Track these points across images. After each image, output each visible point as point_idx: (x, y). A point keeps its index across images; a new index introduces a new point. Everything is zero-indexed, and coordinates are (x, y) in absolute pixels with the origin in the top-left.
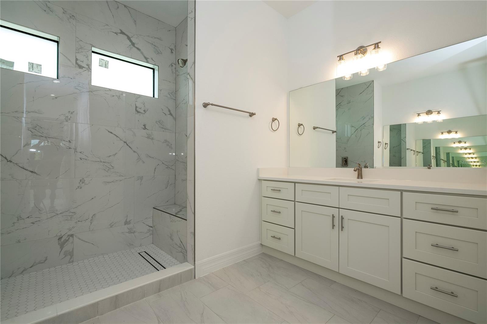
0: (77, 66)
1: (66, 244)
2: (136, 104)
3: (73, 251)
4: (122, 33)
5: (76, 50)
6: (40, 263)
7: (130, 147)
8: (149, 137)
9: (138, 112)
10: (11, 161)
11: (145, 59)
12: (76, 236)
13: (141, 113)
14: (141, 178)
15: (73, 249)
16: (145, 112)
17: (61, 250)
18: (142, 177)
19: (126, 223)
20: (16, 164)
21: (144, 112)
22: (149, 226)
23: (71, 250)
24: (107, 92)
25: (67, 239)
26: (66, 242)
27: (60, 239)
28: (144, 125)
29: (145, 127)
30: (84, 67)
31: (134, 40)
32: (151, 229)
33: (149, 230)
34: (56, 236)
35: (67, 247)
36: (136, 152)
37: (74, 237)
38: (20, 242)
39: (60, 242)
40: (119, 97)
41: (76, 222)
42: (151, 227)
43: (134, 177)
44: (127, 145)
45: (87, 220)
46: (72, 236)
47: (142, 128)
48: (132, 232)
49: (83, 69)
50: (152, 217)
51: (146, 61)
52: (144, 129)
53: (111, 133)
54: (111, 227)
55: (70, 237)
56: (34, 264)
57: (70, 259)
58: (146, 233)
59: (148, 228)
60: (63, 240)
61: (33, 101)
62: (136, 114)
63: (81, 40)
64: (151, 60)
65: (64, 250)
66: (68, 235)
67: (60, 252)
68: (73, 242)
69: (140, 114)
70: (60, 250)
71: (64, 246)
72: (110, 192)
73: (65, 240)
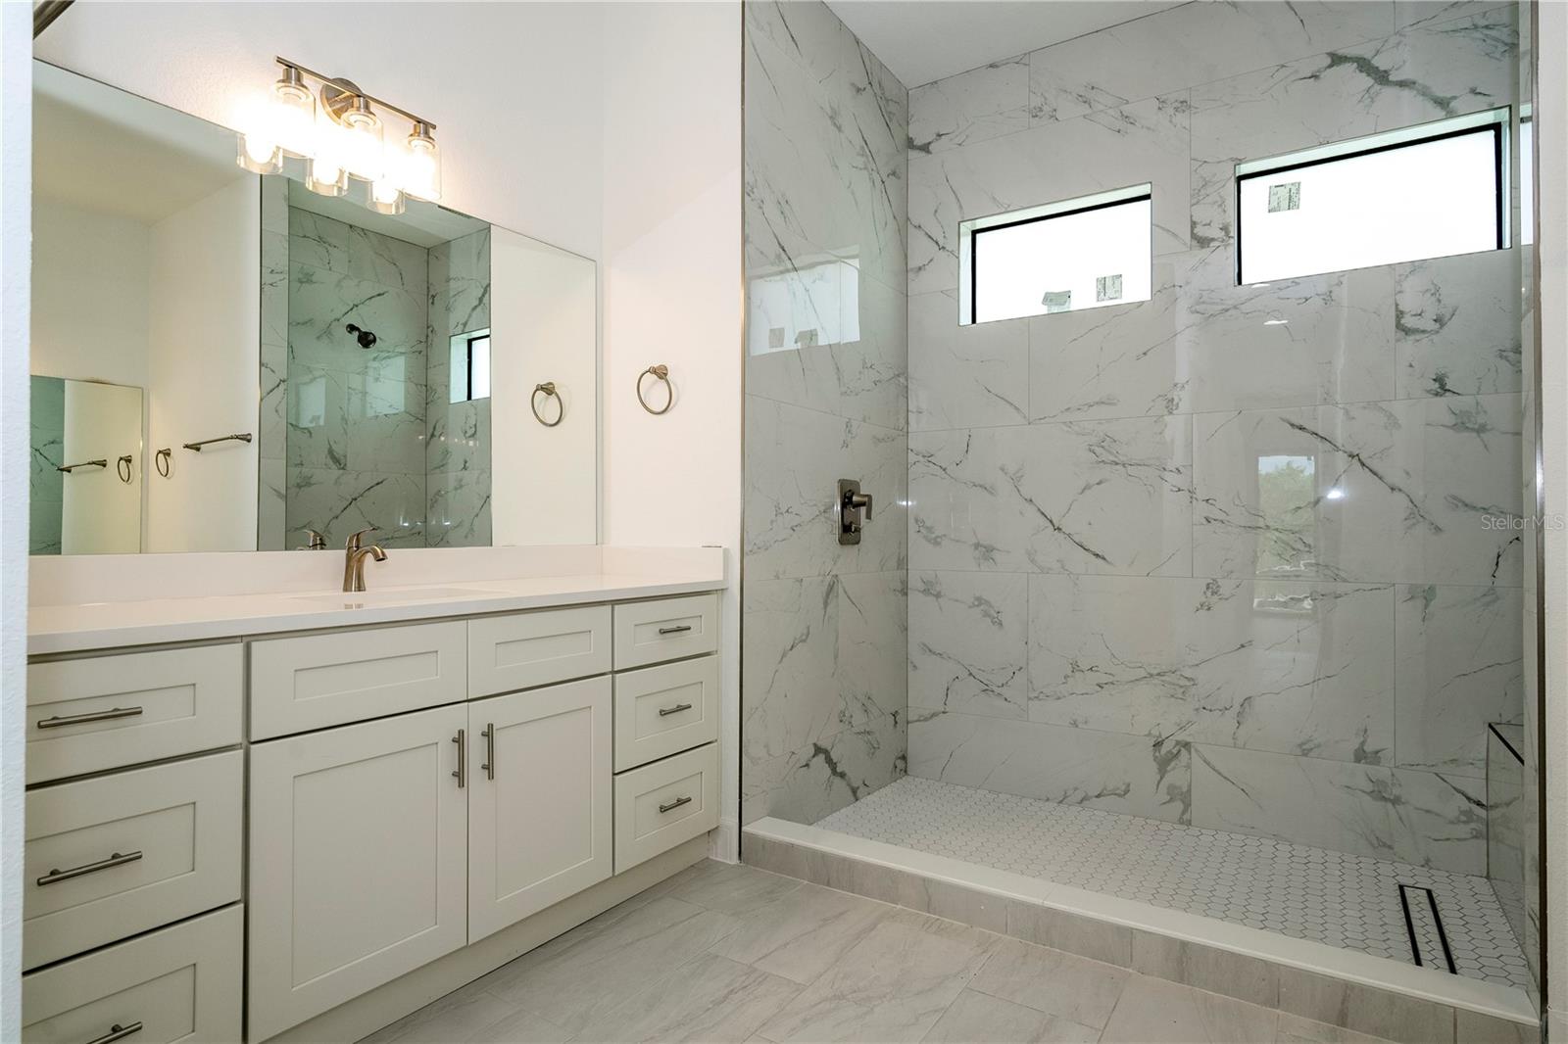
0: (1195, 243)
1: (1173, 764)
2: (1397, 305)
3: (1189, 791)
4: (1337, 59)
5: (1192, 196)
6: (1116, 794)
7: (1375, 474)
8: (1462, 423)
9: (1407, 331)
10: (1061, 530)
11: (1438, 109)
12: (1196, 750)
13: (1423, 332)
14: (1429, 595)
15: (1190, 786)
16: (1442, 326)
17: (1161, 778)
18: (1432, 589)
19: (1360, 756)
20: (1069, 535)
21: (1438, 325)
22: (1469, 799)
23: (1185, 789)
24: (1282, 294)
25: (1175, 751)
26: (1171, 760)
27: (1158, 745)
28: (1440, 380)
29: (1443, 386)
30: (1213, 240)
31: (1380, 62)
32: (1482, 812)
33: (1468, 813)
34: (1149, 734)
35: (1176, 776)
36: (1400, 490)
37: (1193, 750)
38: (1077, 726)
39: (1157, 754)
40: (1328, 298)
41: (1197, 710)
42: (1479, 804)
43: (1394, 585)
44: (1363, 464)
45: (1226, 709)
46: (1187, 745)
47: (1428, 392)
48: (1386, 796)
49: (1212, 245)
50: (1482, 764)
51: (1443, 114)
52: (1437, 394)
53: (1301, 428)
54: (1305, 753)
55: (1182, 749)
56: (1102, 791)
57: (1183, 813)
58: (1452, 823)
59: (1466, 805)
60: (1164, 750)
61: (1098, 375)
62: (1398, 340)
63: (1205, 162)
64: (1472, 96)
65: (1168, 779)
66: (1178, 743)
67: (1159, 783)
68: (1188, 766)
69: (1418, 337)
70: (1158, 777)
71: (1169, 768)
72: (1298, 632)
73: (1170, 752)
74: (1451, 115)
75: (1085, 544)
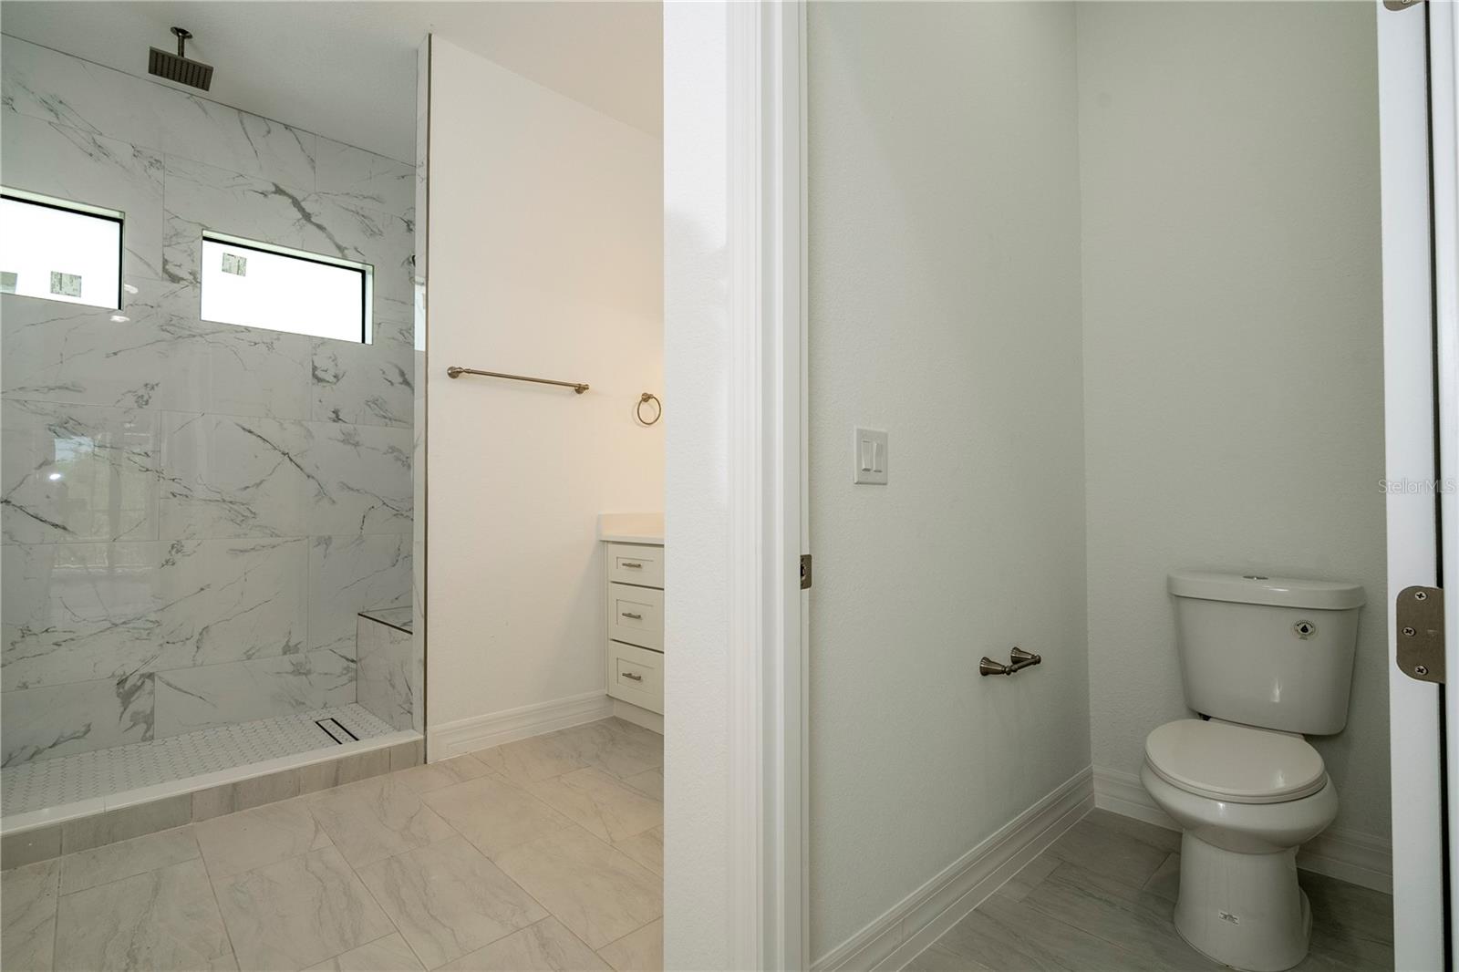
0: (166, 276)
1: (136, 695)
2: (313, 362)
3: (152, 712)
4: (279, 191)
5: (165, 239)
6: (75, 738)
7: (299, 467)
8: (349, 440)
9: (320, 380)
10: (9, 502)
11: (338, 251)
12: (160, 678)
13: (328, 382)
14: (327, 541)
15: (153, 708)
16: (338, 380)
17: (125, 709)
18: (330, 538)
19: (287, 650)
20: (21, 508)
21: (335, 380)
22: (347, 659)
23: (148, 712)
24: (239, 335)
25: (139, 683)
26: (136, 691)
27: (121, 683)
28: (336, 412)
29: (337, 417)
30: (183, 279)
31: (307, 206)
32: (353, 665)
33: (347, 669)
34: (113, 675)
35: (140, 703)
36: (313, 477)
37: (156, 678)
38: (27, 688)
39: (121, 690)
40: (270, 346)
41: (161, 645)
42: (353, 661)
43: (308, 537)
44: (291, 460)
45: (187, 639)
46: (151, 676)
47: (330, 418)
48: (301, 671)
49: (181, 282)
50: (355, 637)
51: (340, 255)
52: (334, 421)
53: (250, 432)
54: (249, 658)
55: (147, 680)
56: (58, 739)
57: (148, 730)
58: (339, 676)
59: (346, 663)
60: (128, 685)
61: (61, 362)
62: (313, 384)
63: (177, 217)
64: (354, 251)
65: (132, 708)
66: (142, 676)
67: (122, 713)
68: (152, 693)
69: (325, 384)
70: (122, 709)
71: (132, 699)
72: (245, 574)
73: (134, 685)
74: (345, 258)
75: (41, 515)
